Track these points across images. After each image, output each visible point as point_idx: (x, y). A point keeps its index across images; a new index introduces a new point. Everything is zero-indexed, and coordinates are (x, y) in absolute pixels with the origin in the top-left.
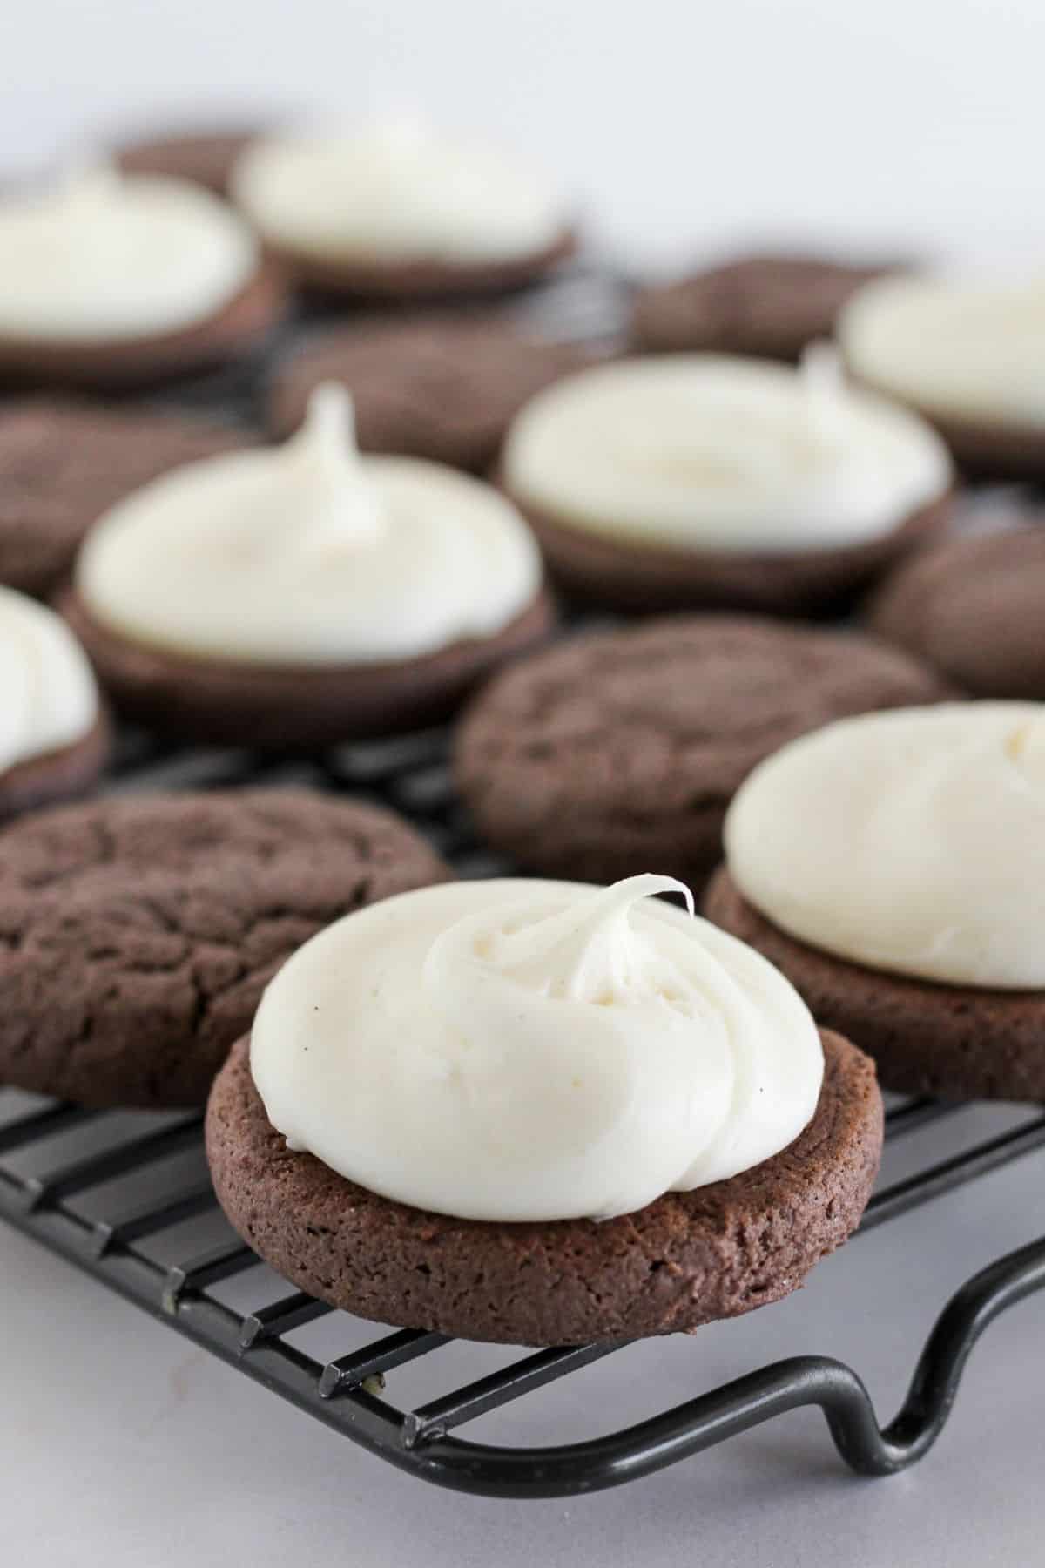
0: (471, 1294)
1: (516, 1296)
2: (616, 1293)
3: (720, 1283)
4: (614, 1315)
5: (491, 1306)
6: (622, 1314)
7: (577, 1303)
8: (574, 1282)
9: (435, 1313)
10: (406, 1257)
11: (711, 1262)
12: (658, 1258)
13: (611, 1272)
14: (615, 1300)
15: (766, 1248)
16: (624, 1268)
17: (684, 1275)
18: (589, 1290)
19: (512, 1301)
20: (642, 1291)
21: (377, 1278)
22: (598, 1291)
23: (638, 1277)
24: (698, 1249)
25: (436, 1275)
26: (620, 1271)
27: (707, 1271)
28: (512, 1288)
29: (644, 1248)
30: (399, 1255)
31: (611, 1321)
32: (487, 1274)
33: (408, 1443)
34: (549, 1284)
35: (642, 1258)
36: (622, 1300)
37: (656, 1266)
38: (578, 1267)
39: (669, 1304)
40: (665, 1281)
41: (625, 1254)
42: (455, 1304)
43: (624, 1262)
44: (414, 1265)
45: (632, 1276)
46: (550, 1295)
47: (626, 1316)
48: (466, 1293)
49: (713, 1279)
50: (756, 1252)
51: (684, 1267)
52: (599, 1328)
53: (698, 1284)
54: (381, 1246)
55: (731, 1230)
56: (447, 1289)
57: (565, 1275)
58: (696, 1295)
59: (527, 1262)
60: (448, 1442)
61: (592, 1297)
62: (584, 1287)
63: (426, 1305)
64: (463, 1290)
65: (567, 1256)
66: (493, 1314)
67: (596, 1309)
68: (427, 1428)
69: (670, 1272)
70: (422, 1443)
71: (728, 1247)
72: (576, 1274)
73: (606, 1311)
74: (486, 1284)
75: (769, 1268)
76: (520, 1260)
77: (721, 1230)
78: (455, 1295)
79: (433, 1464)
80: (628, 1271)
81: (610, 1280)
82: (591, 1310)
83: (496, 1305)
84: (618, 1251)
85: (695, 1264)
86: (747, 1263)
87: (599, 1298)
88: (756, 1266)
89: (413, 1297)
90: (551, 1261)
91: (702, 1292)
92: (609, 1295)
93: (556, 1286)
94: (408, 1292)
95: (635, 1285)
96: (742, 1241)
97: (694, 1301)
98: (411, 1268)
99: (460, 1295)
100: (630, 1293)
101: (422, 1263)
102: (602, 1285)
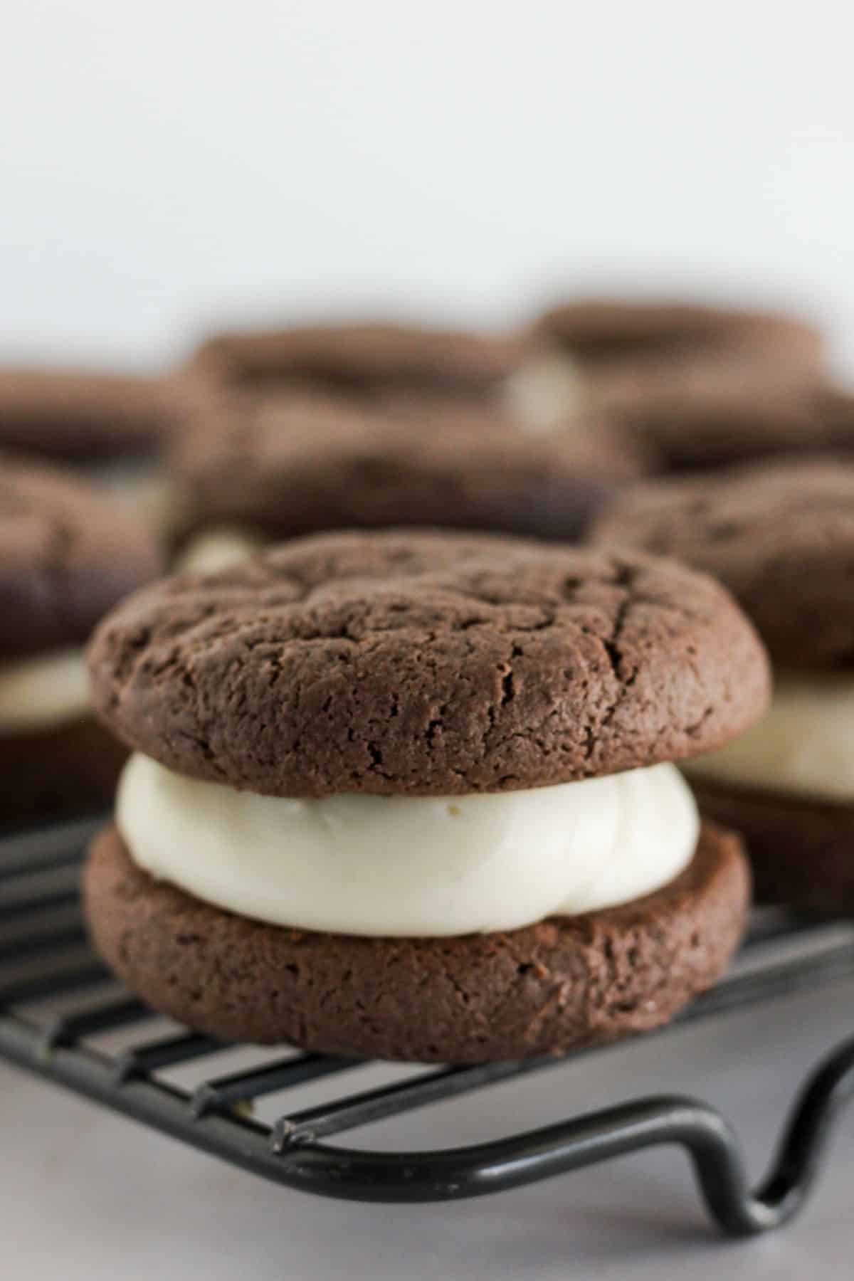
0: (339, 993)
1: (383, 993)
2: (483, 993)
3: (586, 994)
4: (480, 1017)
5: (359, 1005)
6: (489, 1016)
7: (444, 1001)
8: (441, 979)
9: (302, 1016)
10: (275, 958)
11: (578, 968)
12: (525, 960)
13: (478, 972)
14: (483, 1003)
15: (632, 963)
16: (492, 969)
17: (551, 981)
18: (457, 988)
19: (378, 999)
20: (508, 994)
21: (246, 981)
22: (466, 989)
23: (505, 978)
24: (566, 957)
25: (304, 974)
26: (487, 972)
27: (575, 978)
28: (380, 984)
29: (511, 950)
30: (268, 956)
31: (478, 1024)
32: (355, 970)
33: (277, 1147)
34: (416, 981)
35: (509, 960)
36: (489, 1002)
37: (523, 969)
38: (446, 965)
39: (536, 1009)
40: (533, 985)
41: (492, 954)
42: (322, 1003)
43: (492, 962)
44: (283, 963)
45: (499, 977)
46: (418, 992)
47: (493, 1020)
48: (334, 991)
49: (580, 987)
50: (623, 968)
51: (552, 971)
52: (465, 1032)
53: (565, 990)
54: (250, 948)
55: (599, 941)
56: (315, 986)
57: (433, 972)
58: (562, 1001)
59: (395, 960)
60: (314, 1148)
61: (460, 996)
62: (451, 985)
63: (294, 1007)
64: (331, 987)
65: (435, 954)
66: (360, 1013)
67: (463, 1010)
68: (297, 1132)
69: (538, 975)
70: (291, 1147)
71: (595, 957)
72: (444, 971)
73: (473, 1013)
74: (354, 981)
75: (635, 987)
76: (388, 958)
77: (588, 940)
78: (323, 993)
79: (301, 1171)
80: (495, 972)
81: (478, 980)
82: (458, 1011)
83: (363, 1002)
84: (486, 952)
85: (564, 970)
86: (613, 976)
87: (466, 997)
88: (621, 980)
89: (280, 1000)
90: (419, 959)
91: (570, 1002)
92: (477, 994)
93: (424, 983)
94: (275, 994)
95: (502, 986)
96: (609, 953)
97: (560, 1010)
98: (279, 967)
99: (328, 994)
100: (497, 994)
101: (291, 963)
102: (470, 985)
